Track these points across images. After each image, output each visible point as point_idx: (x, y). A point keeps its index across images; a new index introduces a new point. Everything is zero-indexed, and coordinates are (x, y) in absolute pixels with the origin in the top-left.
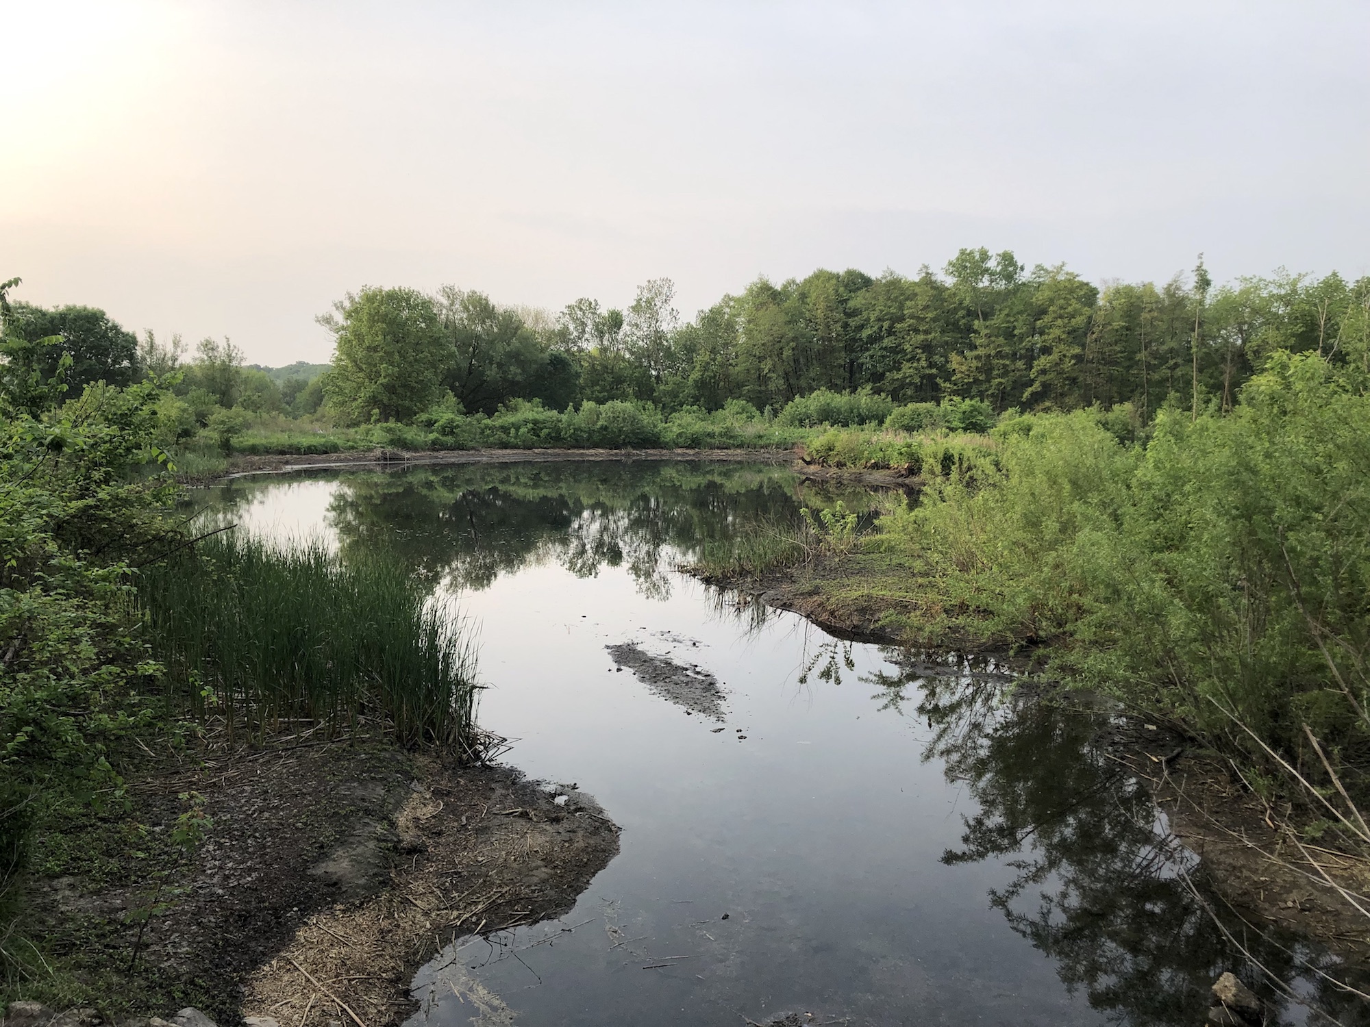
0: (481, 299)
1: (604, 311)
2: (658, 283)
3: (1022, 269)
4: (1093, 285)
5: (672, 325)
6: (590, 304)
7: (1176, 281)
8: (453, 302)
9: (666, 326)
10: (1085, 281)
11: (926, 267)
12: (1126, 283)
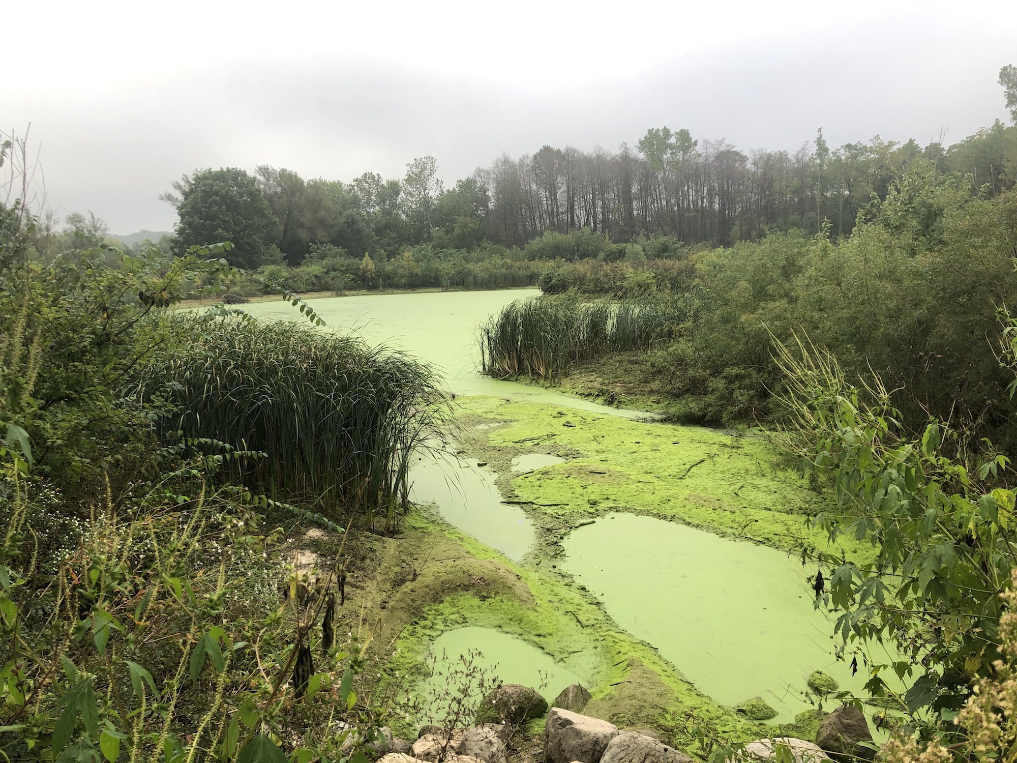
0: (290, 175)
1: (384, 182)
2: (423, 160)
3: (696, 144)
4: (744, 154)
5: (438, 192)
6: (374, 177)
7: (803, 149)
8: (268, 180)
9: (433, 193)
10: (739, 151)
11: (625, 144)
12: (768, 151)
